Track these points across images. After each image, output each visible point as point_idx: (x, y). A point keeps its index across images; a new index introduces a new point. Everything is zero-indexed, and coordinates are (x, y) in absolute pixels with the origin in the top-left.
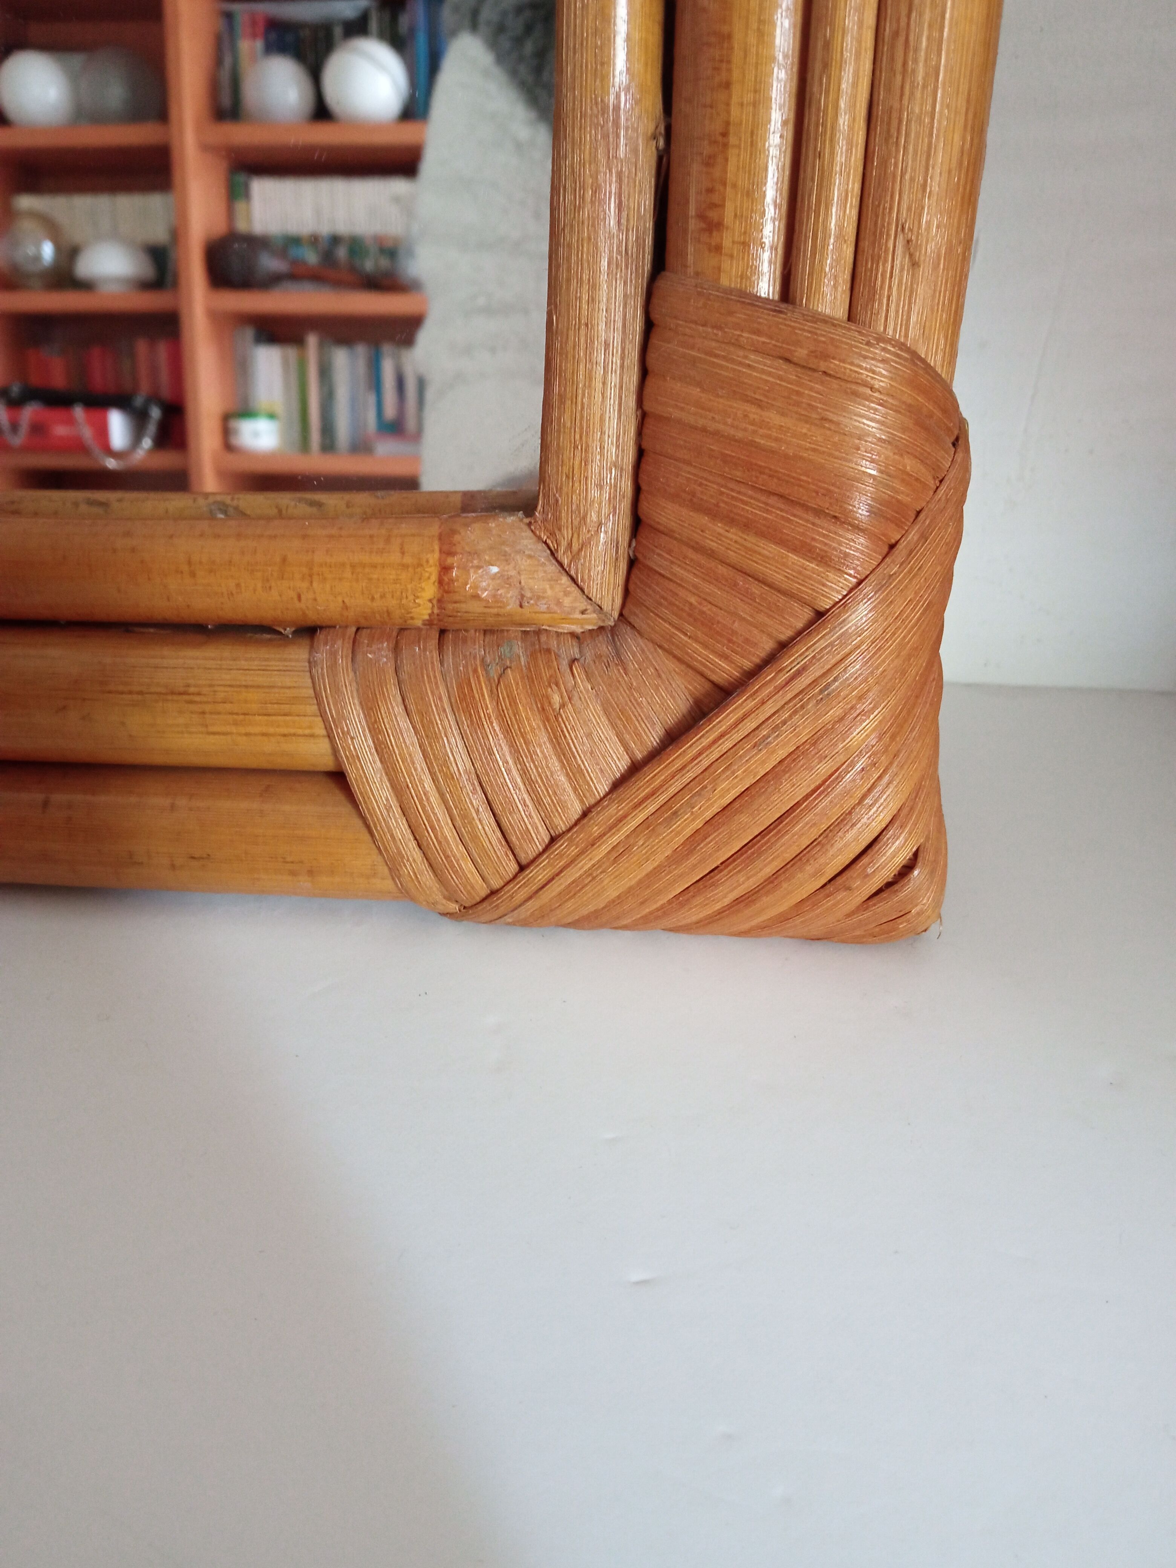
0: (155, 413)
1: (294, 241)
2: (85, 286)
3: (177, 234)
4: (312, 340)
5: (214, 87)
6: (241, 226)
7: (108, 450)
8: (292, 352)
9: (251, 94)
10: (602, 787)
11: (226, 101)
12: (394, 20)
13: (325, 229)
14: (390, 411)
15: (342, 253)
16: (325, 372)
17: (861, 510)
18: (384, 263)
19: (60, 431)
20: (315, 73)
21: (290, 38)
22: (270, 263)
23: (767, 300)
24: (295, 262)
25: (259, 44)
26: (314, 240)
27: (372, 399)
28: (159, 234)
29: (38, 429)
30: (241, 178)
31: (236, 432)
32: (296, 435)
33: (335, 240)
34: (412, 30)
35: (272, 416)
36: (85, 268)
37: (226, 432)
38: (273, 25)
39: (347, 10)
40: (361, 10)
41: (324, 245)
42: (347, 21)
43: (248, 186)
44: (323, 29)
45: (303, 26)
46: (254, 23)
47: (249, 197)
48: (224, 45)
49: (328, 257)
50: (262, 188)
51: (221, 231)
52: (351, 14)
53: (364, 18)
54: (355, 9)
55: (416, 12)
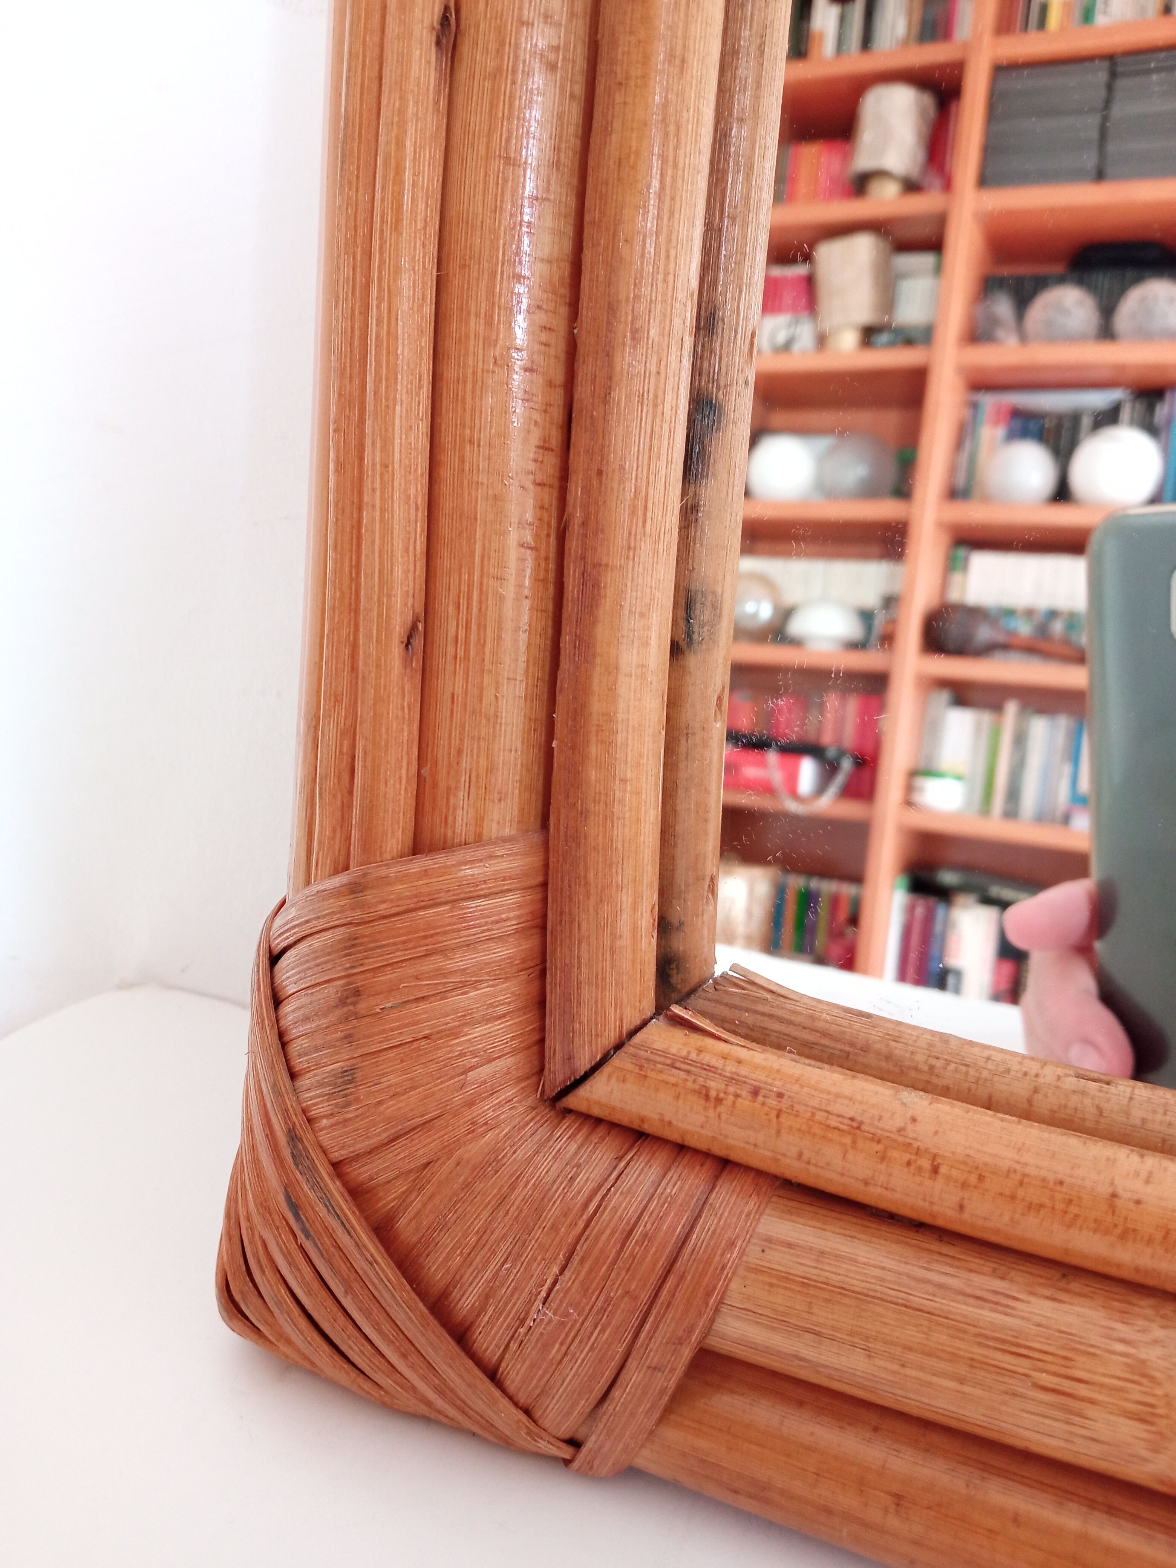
0: (847, 765)
1: (1010, 613)
2: (796, 643)
3: (888, 600)
4: (1011, 708)
5: (952, 469)
6: (954, 596)
7: (794, 795)
8: (986, 718)
9: (988, 473)
11: (961, 480)
12: (1151, 409)
13: (1043, 603)
14: (1084, 786)
15: (1058, 627)
16: (1020, 740)
19: (751, 772)
20: (1062, 458)
21: (1033, 426)
22: (984, 633)
24: (1008, 634)
25: (1000, 432)
26: (1029, 613)
27: (1067, 770)
28: (873, 600)
29: (732, 768)
30: (961, 552)
31: (921, 790)
32: (977, 799)
33: (1053, 614)
34: (1170, 420)
35: (958, 778)
36: (797, 627)
37: (909, 789)
38: (1016, 414)
39: (1099, 400)
40: (1114, 399)
41: (1039, 617)
42: (1096, 412)
43: (967, 559)
44: (1070, 419)
45: (1048, 417)
46: (1000, 413)
47: (965, 570)
48: (966, 431)
49: (1041, 631)
50: (982, 562)
51: (936, 604)
52: (1103, 406)
53: (1116, 406)
54: (1108, 399)
55: (1173, 405)
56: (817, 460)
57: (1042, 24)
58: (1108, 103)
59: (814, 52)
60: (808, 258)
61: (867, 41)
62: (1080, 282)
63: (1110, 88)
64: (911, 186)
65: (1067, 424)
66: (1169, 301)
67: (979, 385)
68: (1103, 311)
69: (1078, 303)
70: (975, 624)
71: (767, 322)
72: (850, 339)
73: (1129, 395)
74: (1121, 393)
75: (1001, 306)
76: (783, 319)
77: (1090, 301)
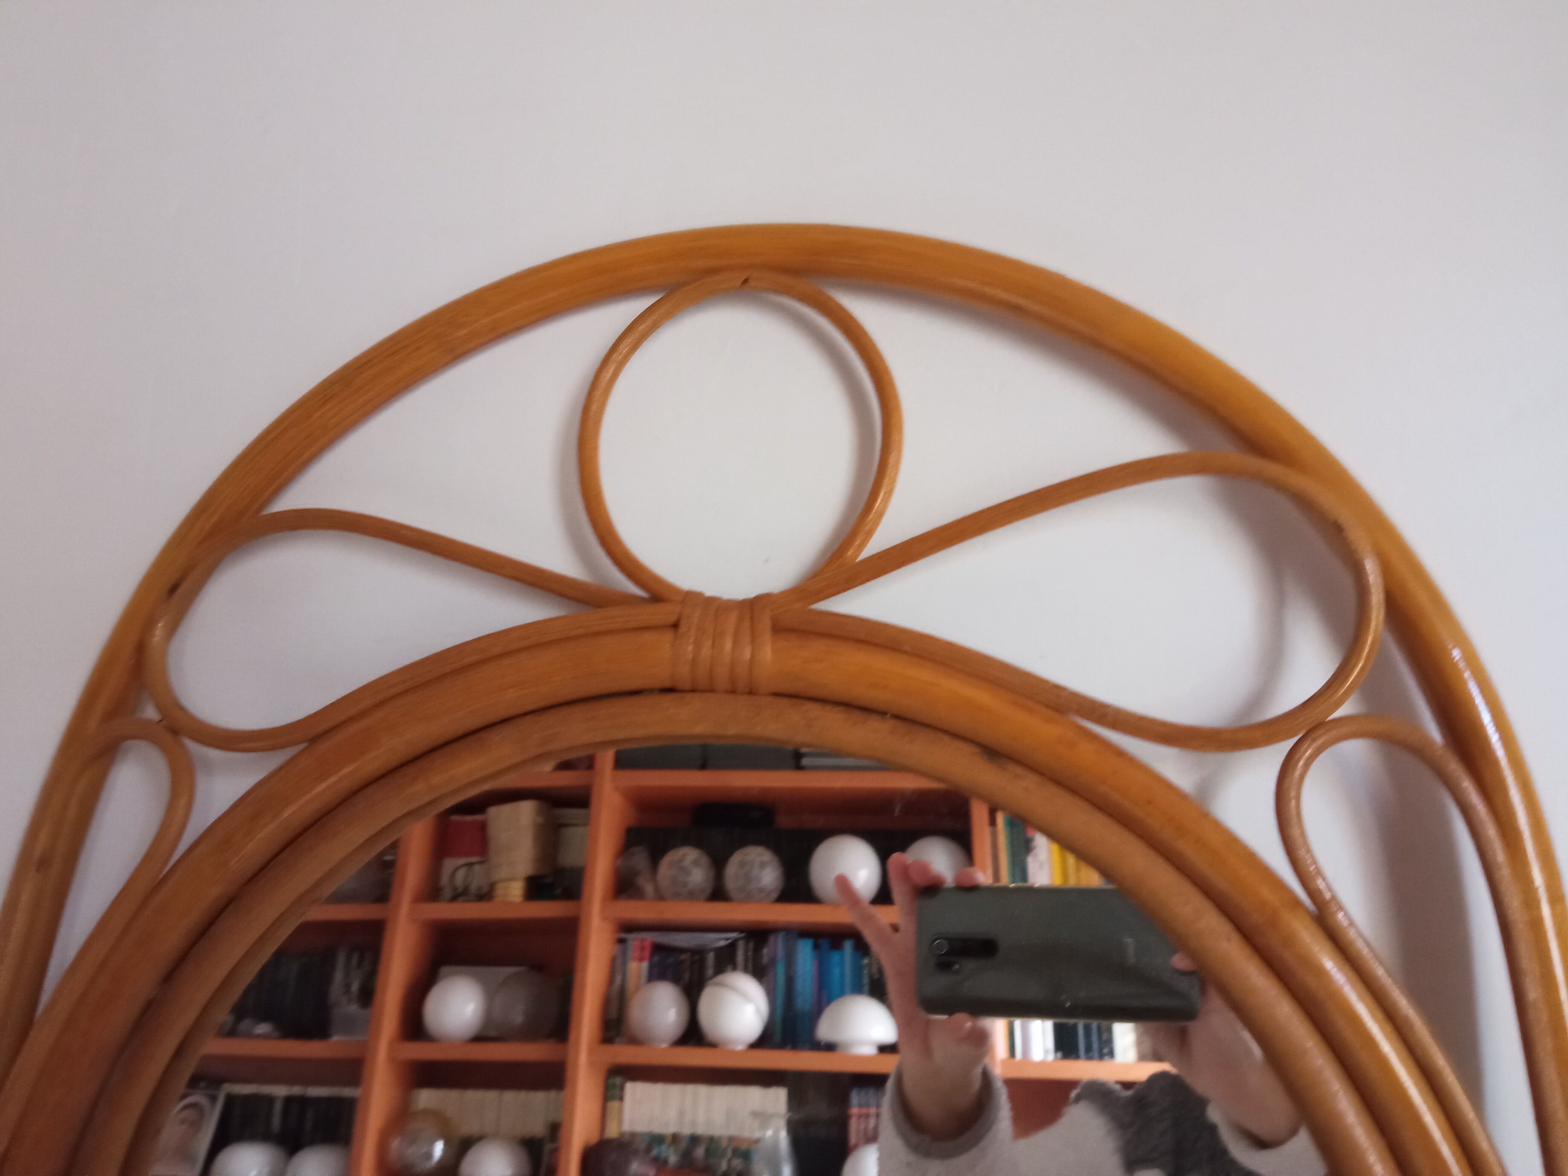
1: (658, 1139)
3: (555, 1129)
5: (606, 1002)
6: (612, 1130)
9: (636, 1013)
12: (758, 949)
18: (737, 1163)
20: (692, 997)
22: (636, 1169)
24: (657, 1163)
25: (645, 970)
26: (675, 1138)
28: (537, 1128)
30: (617, 1083)
33: (695, 1140)
34: (773, 961)
36: (470, 1168)
38: (658, 949)
39: (720, 940)
40: (730, 941)
41: (683, 1145)
42: (719, 951)
43: (622, 1088)
44: (699, 953)
45: (682, 950)
46: (643, 949)
47: (621, 1098)
48: (616, 966)
49: (687, 1156)
50: (634, 1090)
51: (594, 1139)
52: (722, 943)
53: (732, 947)
54: (727, 939)
55: (776, 946)
56: (490, 994)
60: (483, 813)
62: (700, 845)
64: (564, 762)
65: (697, 957)
66: (763, 865)
67: (628, 928)
68: (719, 864)
69: (696, 863)
70: (627, 1163)
71: (450, 864)
72: (515, 890)
73: (743, 935)
74: (734, 935)
75: (640, 858)
76: (462, 861)
77: (705, 860)
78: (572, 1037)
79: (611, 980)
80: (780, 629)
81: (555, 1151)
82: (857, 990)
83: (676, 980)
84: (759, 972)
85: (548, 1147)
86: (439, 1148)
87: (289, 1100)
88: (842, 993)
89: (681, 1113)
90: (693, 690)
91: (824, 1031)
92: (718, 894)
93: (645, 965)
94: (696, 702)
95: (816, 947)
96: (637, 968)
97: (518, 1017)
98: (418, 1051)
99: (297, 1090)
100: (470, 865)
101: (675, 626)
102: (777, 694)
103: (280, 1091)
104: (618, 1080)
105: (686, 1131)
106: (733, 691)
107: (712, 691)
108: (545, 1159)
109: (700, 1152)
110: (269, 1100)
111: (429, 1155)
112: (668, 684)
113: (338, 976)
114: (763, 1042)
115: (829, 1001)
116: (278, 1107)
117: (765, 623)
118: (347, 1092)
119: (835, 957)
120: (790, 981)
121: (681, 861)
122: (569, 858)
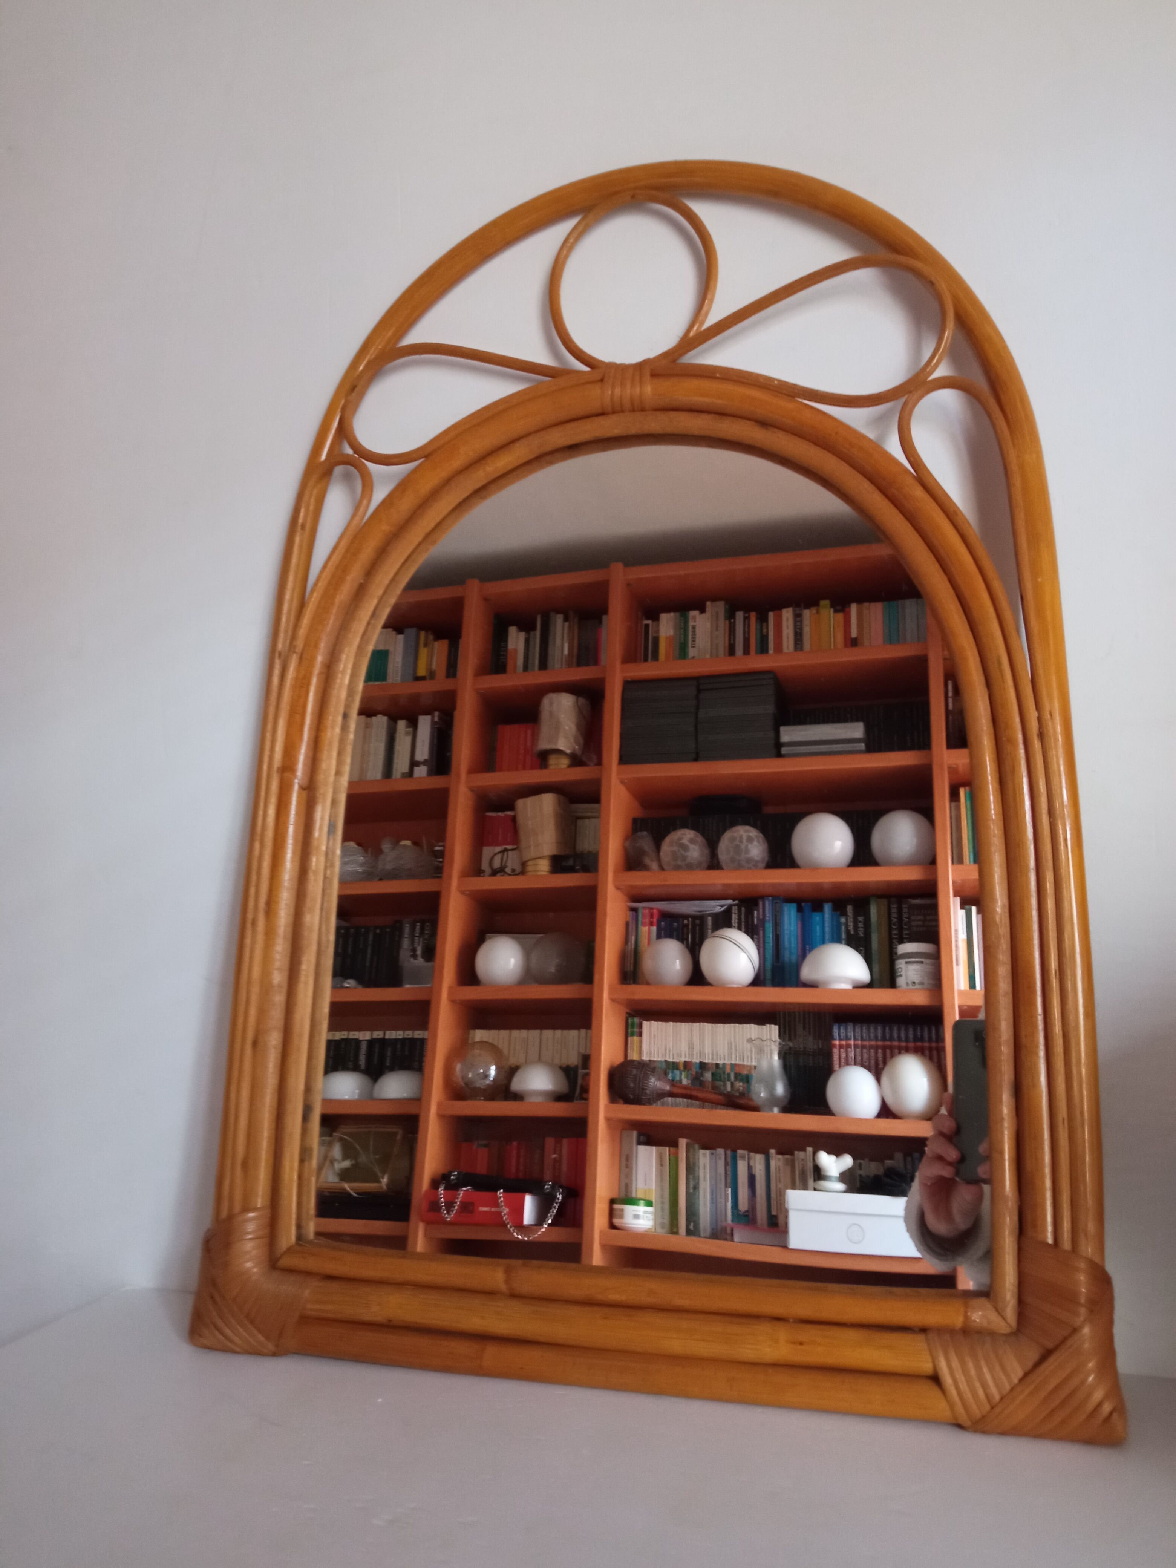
0: (559, 1196)
1: (672, 1067)
2: (517, 1097)
3: (586, 1060)
4: (683, 1143)
5: (623, 957)
6: (633, 1056)
7: (520, 1226)
8: (666, 1152)
9: (647, 964)
10: (1016, 1381)
11: (630, 967)
12: (749, 914)
14: (743, 1205)
16: (692, 1170)
17: (1083, 1300)
18: (739, 1085)
19: (485, 1208)
20: (694, 950)
21: (676, 926)
22: (655, 1083)
23: (1051, 1245)
24: (673, 1083)
26: (687, 1065)
27: (729, 1192)
28: (573, 1060)
29: (467, 1207)
31: (622, 1215)
32: (667, 1220)
33: (703, 1066)
34: (763, 921)
35: (649, 1203)
36: (518, 1084)
37: (612, 1213)
38: (665, 916)
39: (716, 907)
40: (726, 907)
41: (694, 1070)
42: (715, 916)
43: (640, 1026)
44: (699, 920)
45: (685, 917)
46: (652, 916)
47: (640, 1034)
48: (630, 929)
49: (697, 1079)
50: (650, 1028)
51: (620, 1059)
52: (718, 909)
53: (728, 912)
54: (722, 906)
55: (766, 908)
56: (527, 953)
57: (656, 656)
58: (698, 707)
59: (510, 667)
60: (512, 807)
61: (543, 665)
62: (695, 827)
63: (697, 697)
64: (576, 761)
65: (698, 922)
66: (750, 840)
67: (637, 897)
68: (712, 845)
69: (692, 841)
70: (647, 1077)
71: (488, 851)
72: (544, 866)
73: (736, 902)
74: (730, 902)
75: (645, 842)
76: (498, 849)
77: (700, 839)
78: (596, 977)
79: (626, 941)
80: (654, 375)
81: (588, 1074)
82: (837, 940)
83: (682, 939)
84: (751, 931)
85: (581, 1072)
86: (493, 1071)
87: (371, 1043)
88: (823, 942)
89: (691, 1047)
90: (614, 412)
91: (807, 972)
92: (714, 864)
93: (654, 929)
94: (614, 418)
95: (800, 909)
96: (647, 931)
97: (552, 967)
98: (471, 993)
99: (378, 1034)
100: (506, 850)
101: (602, 380)
102: (656, 410)
103: (364, 1036)
104: (636, 1020)
105: (696, 1060)
106: (633, 410)
107: (623, 411)
108: (580, 1081)
109: (708, 1076)
110: (357, 1042)
111: (486, 1076)
112: (600, 411)
113: (406, 943)
114: (757, 982)
115: (811, 949)
116: (364, 1047)
117: (647, 373)
118: (418, 1034)
119: (816, 917)
120: (777, 938)
121: (680, 839)
122: (585, 845)
